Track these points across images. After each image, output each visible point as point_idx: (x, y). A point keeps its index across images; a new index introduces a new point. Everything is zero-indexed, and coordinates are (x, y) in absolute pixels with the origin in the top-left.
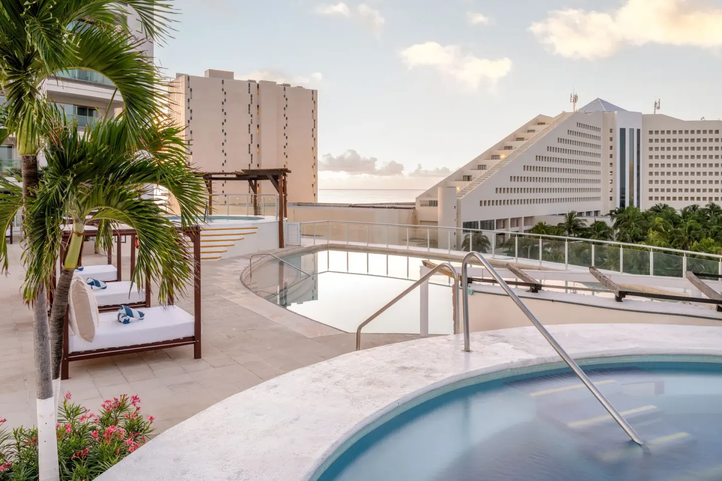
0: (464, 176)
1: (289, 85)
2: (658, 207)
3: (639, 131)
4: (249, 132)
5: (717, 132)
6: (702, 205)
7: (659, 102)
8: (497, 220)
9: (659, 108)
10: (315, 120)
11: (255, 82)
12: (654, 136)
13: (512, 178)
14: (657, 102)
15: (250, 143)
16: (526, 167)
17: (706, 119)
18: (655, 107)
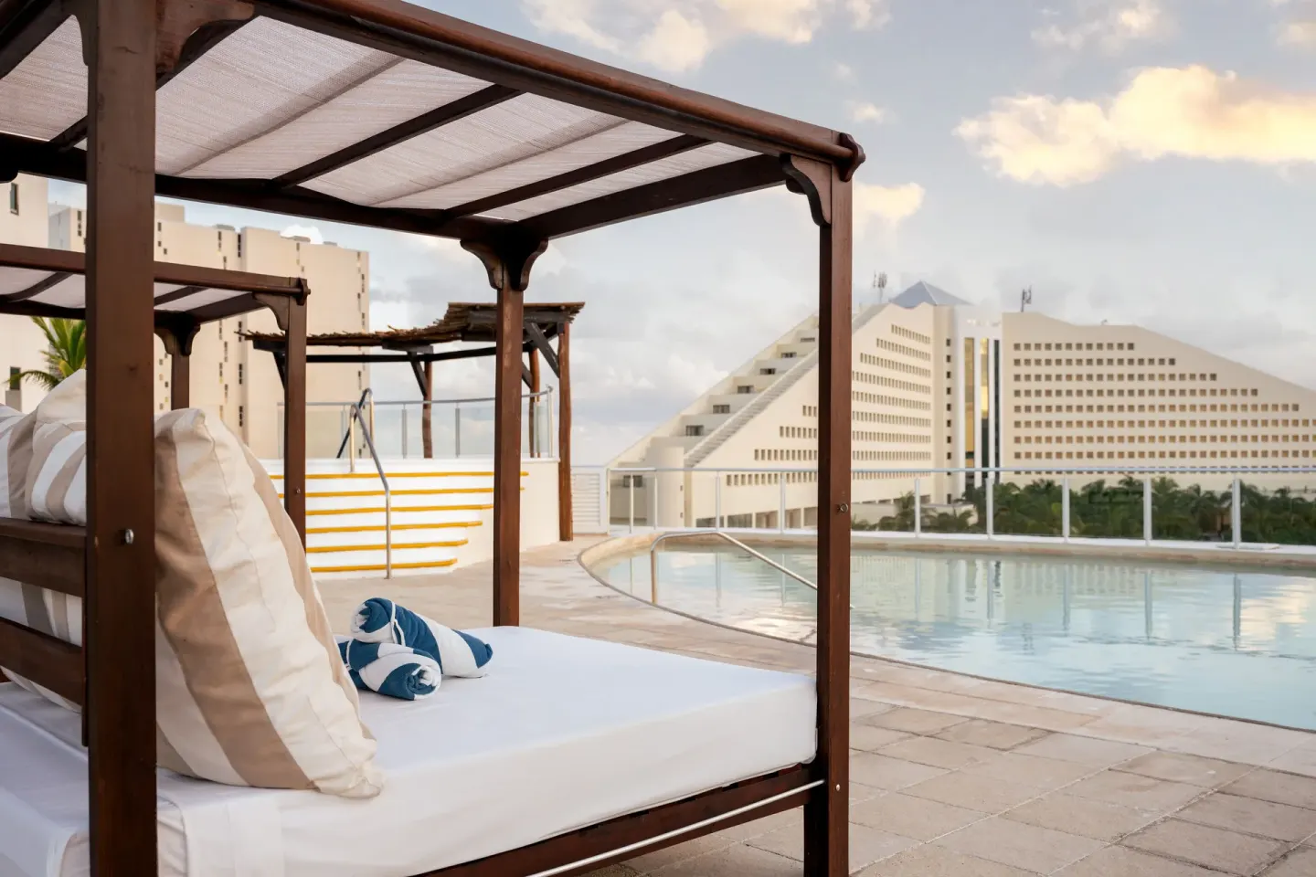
0: (687, 427)
1: (307, 240)
2: (1038, 486)
3: (997, 343)
4: (221, 338)
5: (1131, 346)
6: (1112, 482)
7: (1030, 292)
8: (758, 514)
9: (1029, 301)
10: (363, 315)
11: (231, 228)
12: (1022, 354)
13: (784, 431)
14: (1027, 290)
15: (222, 361)
16: (807, 410)
17: (1111, 323)
18: (1023, 298)
